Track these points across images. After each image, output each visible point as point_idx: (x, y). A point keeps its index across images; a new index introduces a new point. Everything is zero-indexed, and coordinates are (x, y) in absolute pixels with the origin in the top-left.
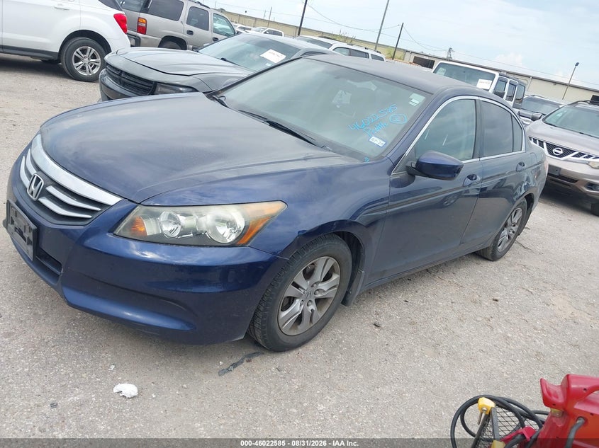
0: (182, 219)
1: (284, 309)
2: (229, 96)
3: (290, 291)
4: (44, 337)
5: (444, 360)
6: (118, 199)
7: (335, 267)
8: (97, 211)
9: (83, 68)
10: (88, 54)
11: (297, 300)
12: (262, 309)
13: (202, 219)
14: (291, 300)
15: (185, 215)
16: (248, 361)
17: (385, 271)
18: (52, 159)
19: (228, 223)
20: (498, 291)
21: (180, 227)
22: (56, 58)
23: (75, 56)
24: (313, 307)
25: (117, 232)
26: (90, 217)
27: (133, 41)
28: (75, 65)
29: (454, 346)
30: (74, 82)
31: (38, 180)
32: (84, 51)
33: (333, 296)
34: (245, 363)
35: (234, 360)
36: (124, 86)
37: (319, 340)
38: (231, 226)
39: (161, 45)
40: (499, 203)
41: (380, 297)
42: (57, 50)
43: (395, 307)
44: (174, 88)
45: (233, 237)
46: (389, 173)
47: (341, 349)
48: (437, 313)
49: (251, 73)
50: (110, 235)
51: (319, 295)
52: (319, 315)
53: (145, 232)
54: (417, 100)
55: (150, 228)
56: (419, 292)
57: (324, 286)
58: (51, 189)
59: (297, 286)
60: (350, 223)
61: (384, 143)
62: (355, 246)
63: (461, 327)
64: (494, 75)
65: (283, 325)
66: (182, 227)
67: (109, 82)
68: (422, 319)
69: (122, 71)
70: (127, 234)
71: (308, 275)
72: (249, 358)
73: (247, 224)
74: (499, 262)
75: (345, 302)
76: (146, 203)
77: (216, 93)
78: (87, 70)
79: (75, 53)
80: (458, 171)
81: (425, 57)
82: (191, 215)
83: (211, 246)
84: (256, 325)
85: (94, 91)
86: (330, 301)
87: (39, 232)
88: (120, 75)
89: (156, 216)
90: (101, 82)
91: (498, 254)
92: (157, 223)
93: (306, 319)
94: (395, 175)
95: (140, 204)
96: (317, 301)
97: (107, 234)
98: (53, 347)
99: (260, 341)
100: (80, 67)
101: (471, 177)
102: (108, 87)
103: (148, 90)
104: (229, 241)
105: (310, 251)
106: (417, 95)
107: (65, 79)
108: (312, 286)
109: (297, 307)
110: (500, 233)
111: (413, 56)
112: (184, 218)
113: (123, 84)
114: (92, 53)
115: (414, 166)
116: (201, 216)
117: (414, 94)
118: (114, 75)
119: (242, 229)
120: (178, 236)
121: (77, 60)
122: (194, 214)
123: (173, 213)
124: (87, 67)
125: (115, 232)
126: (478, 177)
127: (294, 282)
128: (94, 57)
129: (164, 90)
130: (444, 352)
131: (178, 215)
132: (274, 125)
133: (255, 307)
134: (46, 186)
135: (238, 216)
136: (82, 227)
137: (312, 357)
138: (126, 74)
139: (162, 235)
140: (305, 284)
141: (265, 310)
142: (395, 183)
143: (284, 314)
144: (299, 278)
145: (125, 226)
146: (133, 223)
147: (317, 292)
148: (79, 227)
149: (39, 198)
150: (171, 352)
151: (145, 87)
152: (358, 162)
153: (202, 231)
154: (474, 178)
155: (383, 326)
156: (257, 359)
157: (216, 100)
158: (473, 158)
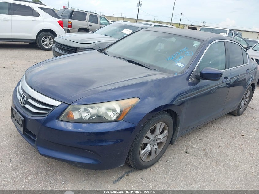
0: (90, 110)
1: (143, 149)
2: (109, 50)
3: (145, 140)
4: (31, 169)
5: (222, 168)
6: (60, 103)
7: (165, 127)
8: (50, 109)
9: (46, 45)
10: (48, 39)
11: (149, 145)
12: (132, 150)
13: (100, 109)
14: (145, 145)
15: (92, 108)
16: (127, 175)
17: (189, 126)
18: (30, 86)
19: (112, 110)
20: (243, 131)
21: (90, 114)
22: (35, 42)
23: (43, 40)
24: (156, 147)
25: (60, 119)
26: (48, 112)
27: (67, 31)
28: (43, 44)
29: (226, 160)
30: (43, 51)
31: (24, 97)
32: (46, 38)
33: (165, 141)
34: (125, 176)
35: (120, 175)
36: (63, 50)
37: (160, 162)
38: (114, 112)
39: (78, 32)
40: (240, 89)
41: (187, 138)
42: (35, 38)
43: (195, 142)
44: (84, 49)
45: (115, 117)
46: (188, 79)
47: (171, 166)
48: (215, 144)
49: (117, 40)
50: (57, 121)
51: (159, 141)
52: (159, 150)
53: (74, 118)
54: (196, 44)
55: (76, 115)
56: (205, 134)
57: (161, 137)
58: (30, 100)
59: (147, 138)
60: (170, 105)
61: (184, 65)
62: (174, 116)
63: (228, 150)
64: (227, 31)
65: (143, 157)
66: (91, 114)
67: (57, 49)
68: (208, 148)
69: (61, 44)
70: (65, 119)
71: (153, 132)
72: (127, 173)
73: (122, 110)
74: (241, 116)
75: (171, 143)
76: (73, 104)
77: (103, 50)
78: (48, 45)
79: (42, 39)
80: (221, 76)
81: (193, 27)
82: (95, 108)
83: (105, 122)
84: (130, 158)
85: (50, 54)
86: (164, 143)
87: (25, 121)
88: (61, 46)
89: (78, 109)
90: (53, 50)
91: (240, 113)
92: (79, 113)
93: (153, 153)
94: (191, 80)
95: (70, 104)
96: (158, 144)
97: (56, 120)
98: (35, 174)
99: (132, 166)
100: (45, 44)
101: (226, 78)
102: (56, 52)
103: (73, 51)
104: (113, 119)
105: (153, 120)
106: (196, 42)
107: (39, 50)
108: (155, 137)
109: (148, 148)
110: (241, 103)
111: (188, 26)
112: (91, 109)
113: (62, 50)
114: (49, 38)
115: (199, 75)
116: (100, 108)
117: (195, 41)
118: (58, 46)
119: (119, 113)
120: (89, 118)
121: (43, 42)
122: (96, 107)
123: (86, 108)
124: (48, 44)
125: (59, 119)
126: (229, 77)
127: (146, 136)
128: (50, 40)
129: (80, 50)
130: (222, 164)
131: (89, 108)
132: (130, 61)
133: (128, 150)
134: (27, 99)
135: (117, 106)
136: (44, 118)
137: (158, 171)
138: (64, 45)
139: (81, 118)
140: (151, 137)
141: (134, 151)
142: (191, 84)
143: (142, 152)
144: (149, 134)
145: (64, 116)
146: (68, 114)
147: (158, 140)
148: (43, 118)
149: (25, 105)
150: (90, 173)
151: (72, 50)
152: (172, 76)
153: (101, 115)
154: (227, 78)
155: (190, 153)
156: (131, 174)
157: (103, 53)
158: (225, 69)
